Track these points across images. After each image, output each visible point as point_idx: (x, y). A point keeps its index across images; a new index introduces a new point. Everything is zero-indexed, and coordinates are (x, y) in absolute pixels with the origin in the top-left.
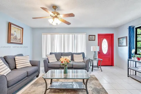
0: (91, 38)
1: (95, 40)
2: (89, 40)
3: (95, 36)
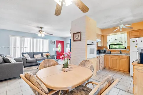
0: (52, 43)
1: (54, 44)
2: (51, 44)
3: (54, 41)
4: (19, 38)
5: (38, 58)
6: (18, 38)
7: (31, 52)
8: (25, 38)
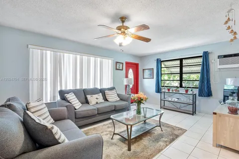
1: (122, 70)
2: (117, 69)
3: (123, 63)
4: (51, 54)
5: (97, 103)
6: (49, 53)
7: (78, 87)
8: (65, 54)
